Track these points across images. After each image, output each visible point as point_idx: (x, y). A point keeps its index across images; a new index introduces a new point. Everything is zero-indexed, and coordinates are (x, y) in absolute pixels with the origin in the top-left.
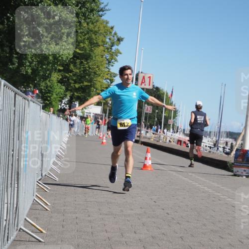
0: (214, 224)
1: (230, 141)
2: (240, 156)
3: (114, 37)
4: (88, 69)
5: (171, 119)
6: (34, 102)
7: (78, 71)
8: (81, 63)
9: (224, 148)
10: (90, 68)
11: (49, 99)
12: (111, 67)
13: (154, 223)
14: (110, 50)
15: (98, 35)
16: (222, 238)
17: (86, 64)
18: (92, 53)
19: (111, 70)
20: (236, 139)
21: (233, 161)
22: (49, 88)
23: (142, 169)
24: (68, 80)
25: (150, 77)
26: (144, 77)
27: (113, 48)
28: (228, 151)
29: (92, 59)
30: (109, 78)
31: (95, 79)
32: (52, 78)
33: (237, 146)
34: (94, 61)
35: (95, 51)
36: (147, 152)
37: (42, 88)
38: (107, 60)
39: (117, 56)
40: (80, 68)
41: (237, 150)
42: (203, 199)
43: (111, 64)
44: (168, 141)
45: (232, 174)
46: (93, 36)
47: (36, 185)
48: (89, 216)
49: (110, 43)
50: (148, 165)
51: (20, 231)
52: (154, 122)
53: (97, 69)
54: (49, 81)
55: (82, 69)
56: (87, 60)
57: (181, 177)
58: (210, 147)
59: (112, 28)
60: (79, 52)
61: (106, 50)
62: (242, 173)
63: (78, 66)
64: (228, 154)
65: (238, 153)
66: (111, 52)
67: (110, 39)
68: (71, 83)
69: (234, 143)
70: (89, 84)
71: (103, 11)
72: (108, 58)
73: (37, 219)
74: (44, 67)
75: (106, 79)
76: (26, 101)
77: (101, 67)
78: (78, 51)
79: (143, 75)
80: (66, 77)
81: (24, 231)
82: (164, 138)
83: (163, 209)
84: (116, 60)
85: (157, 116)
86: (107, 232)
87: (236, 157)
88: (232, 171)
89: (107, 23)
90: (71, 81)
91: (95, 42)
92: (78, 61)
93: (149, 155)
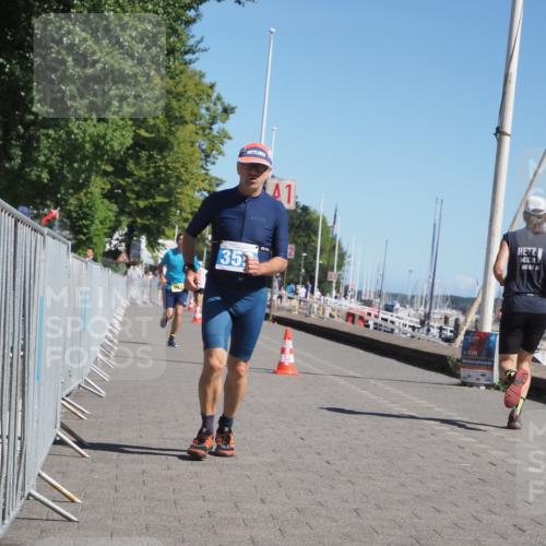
0: (421, 482)
1: (454, 314)
2: (472, 344)
3: (215, 104)
4: (163, 169)
5: (332, 270)
6: (54, 238)
7: (143, 174)
8: (150, 157)
9: (441, 329)
10: (167, 168)
11: (85, 231)
12: (209, 166)
13: (302, 481)
14: (207, 131)
15: (183, 100)
16: (439, 511)
17: (161, 160)
18: (171, 139)
19: (210, 173)
20: (465, 311)
21: (459, 356)
22: (86, 210)
23: (275, 372)
24: (124, 192)
25: (289, 186)
26: (277, 187)
27: (215, 127)
28: (449, 334)
29: (172, 149)
30: (208, 187)
31: (179, 190)
32: (92, 189)
33: (468, 324)
34: (177, 152)
35: (178, 134)
36: (285, 338)
37: (72, 208)
38: (203, 151)
39: (222, 143)
40: (148, 168)
41: (468, 333)
42: (398, 433)
43: (211, 159)
44: (327, 315)
45: (458, 381)
46: (174, 104)
47: (59, 406)
48: (169, 468)
49: (207, 117)
50: (286, 364)
51: (28, 499)
52: (298, 276)
53: (182, 170)
54: (86, 194)
55: (152, 170)
56: (161, 151)
57: (354, 387)
58: (414, 328)
59: (212, 87)
60: (146, 135)
61: (201, 132)
62: (478, 379)
63: (144, 164)
64: (448, 340)
65: (470, 339)
66: (210, 136)
67: (208, 109)
68: (129, 199)
69: (462, 319)
70: (167, 200)
71: (194, 53)
72: (204, 147)
73: (62, 475)
74: (76, 165)
75: (200, 190)
76: (39, 236)
77: (189, 165)
78: (143, 133)
79: (275, 181)
80: (119, 186)
81: (36, 499)
82: (318, 309)
83: (319, 454)
84: (221, 153)
85: (305, 264)
86: (204, 500)
87: (466, 347)
88: (458, 376)
89: (202, 75)
90: (128, 194)
91: (178, 114)
92: (144, 154)
93: (289, 344)
